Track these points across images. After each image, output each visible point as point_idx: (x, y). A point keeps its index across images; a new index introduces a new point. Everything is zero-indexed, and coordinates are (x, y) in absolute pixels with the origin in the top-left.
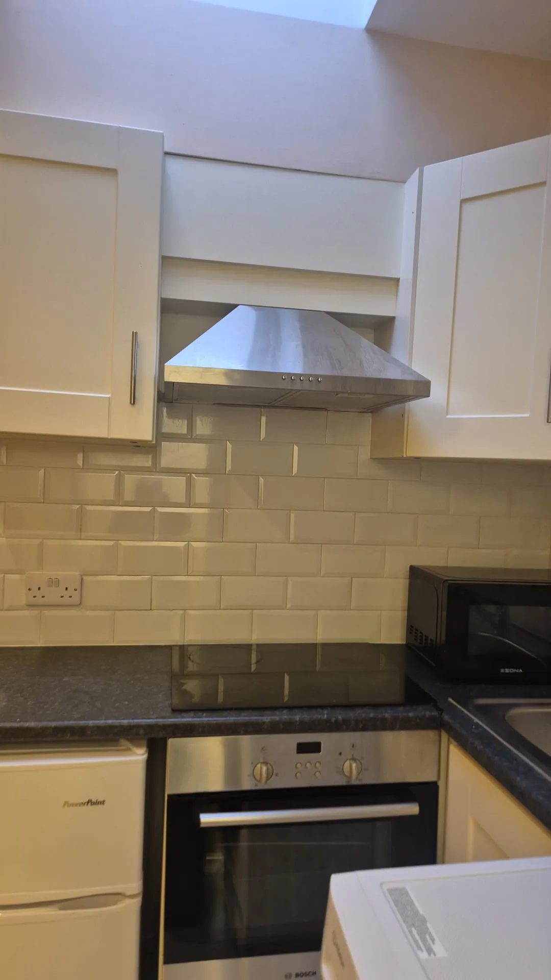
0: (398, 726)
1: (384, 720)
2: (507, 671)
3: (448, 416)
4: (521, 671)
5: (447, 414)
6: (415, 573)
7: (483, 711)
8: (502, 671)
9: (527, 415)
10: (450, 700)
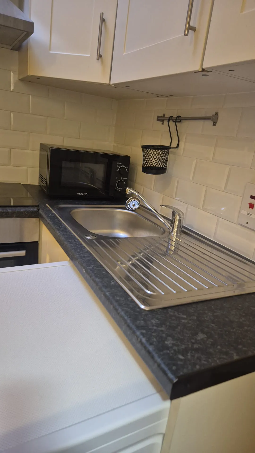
0: (15, 215)
1: (7, 213)
2: (80, 194)
3: (50, 52)
4: (87, 194)
5: (50, 51)
6: (43, 147)
7: (60, 210)
8: (78, 194)
9: (89, 55)
10: (47, 205)
